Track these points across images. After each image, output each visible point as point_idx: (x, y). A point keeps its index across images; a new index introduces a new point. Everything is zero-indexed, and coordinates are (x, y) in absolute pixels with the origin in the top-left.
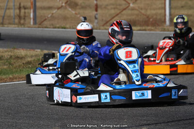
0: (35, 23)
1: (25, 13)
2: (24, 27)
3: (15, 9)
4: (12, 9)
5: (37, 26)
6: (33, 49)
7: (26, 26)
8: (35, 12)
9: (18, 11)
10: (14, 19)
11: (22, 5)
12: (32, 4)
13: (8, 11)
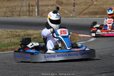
0: (38, 14)
1: (32, 9)
2: (32, 17)
3: (26, 7)
4: (25, 6)
5: (40, 16)
6: (38, 30)
7: (33, 17)
8: (38, 8)
9: (28, 8)
10: (26, 12)
11: (30, 4)
12: (36, 3)
13: (22, 8)
